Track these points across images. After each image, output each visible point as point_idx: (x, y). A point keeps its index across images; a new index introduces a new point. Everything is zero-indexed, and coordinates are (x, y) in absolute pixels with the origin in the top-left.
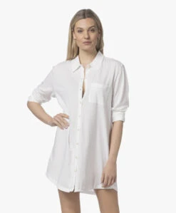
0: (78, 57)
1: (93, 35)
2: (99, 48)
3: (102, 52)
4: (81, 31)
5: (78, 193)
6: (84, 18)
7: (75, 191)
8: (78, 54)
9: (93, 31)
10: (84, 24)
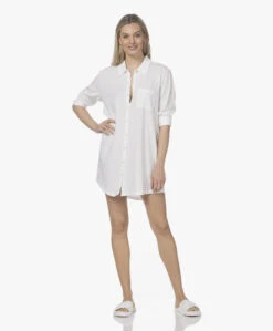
0: (124, 63)
1: (139, 40)
2: (146, 52)
3: (149, 57)
4: (126, 36)
5: (125, 198)
6: (129, 23)
7: (123, 195)
8: (125, 58)
9: (138, 36)
10: (130, 29)
